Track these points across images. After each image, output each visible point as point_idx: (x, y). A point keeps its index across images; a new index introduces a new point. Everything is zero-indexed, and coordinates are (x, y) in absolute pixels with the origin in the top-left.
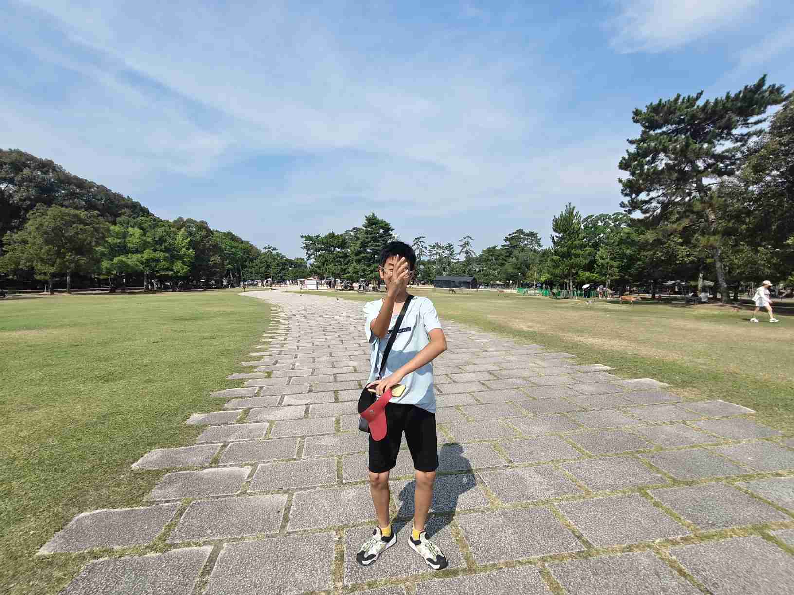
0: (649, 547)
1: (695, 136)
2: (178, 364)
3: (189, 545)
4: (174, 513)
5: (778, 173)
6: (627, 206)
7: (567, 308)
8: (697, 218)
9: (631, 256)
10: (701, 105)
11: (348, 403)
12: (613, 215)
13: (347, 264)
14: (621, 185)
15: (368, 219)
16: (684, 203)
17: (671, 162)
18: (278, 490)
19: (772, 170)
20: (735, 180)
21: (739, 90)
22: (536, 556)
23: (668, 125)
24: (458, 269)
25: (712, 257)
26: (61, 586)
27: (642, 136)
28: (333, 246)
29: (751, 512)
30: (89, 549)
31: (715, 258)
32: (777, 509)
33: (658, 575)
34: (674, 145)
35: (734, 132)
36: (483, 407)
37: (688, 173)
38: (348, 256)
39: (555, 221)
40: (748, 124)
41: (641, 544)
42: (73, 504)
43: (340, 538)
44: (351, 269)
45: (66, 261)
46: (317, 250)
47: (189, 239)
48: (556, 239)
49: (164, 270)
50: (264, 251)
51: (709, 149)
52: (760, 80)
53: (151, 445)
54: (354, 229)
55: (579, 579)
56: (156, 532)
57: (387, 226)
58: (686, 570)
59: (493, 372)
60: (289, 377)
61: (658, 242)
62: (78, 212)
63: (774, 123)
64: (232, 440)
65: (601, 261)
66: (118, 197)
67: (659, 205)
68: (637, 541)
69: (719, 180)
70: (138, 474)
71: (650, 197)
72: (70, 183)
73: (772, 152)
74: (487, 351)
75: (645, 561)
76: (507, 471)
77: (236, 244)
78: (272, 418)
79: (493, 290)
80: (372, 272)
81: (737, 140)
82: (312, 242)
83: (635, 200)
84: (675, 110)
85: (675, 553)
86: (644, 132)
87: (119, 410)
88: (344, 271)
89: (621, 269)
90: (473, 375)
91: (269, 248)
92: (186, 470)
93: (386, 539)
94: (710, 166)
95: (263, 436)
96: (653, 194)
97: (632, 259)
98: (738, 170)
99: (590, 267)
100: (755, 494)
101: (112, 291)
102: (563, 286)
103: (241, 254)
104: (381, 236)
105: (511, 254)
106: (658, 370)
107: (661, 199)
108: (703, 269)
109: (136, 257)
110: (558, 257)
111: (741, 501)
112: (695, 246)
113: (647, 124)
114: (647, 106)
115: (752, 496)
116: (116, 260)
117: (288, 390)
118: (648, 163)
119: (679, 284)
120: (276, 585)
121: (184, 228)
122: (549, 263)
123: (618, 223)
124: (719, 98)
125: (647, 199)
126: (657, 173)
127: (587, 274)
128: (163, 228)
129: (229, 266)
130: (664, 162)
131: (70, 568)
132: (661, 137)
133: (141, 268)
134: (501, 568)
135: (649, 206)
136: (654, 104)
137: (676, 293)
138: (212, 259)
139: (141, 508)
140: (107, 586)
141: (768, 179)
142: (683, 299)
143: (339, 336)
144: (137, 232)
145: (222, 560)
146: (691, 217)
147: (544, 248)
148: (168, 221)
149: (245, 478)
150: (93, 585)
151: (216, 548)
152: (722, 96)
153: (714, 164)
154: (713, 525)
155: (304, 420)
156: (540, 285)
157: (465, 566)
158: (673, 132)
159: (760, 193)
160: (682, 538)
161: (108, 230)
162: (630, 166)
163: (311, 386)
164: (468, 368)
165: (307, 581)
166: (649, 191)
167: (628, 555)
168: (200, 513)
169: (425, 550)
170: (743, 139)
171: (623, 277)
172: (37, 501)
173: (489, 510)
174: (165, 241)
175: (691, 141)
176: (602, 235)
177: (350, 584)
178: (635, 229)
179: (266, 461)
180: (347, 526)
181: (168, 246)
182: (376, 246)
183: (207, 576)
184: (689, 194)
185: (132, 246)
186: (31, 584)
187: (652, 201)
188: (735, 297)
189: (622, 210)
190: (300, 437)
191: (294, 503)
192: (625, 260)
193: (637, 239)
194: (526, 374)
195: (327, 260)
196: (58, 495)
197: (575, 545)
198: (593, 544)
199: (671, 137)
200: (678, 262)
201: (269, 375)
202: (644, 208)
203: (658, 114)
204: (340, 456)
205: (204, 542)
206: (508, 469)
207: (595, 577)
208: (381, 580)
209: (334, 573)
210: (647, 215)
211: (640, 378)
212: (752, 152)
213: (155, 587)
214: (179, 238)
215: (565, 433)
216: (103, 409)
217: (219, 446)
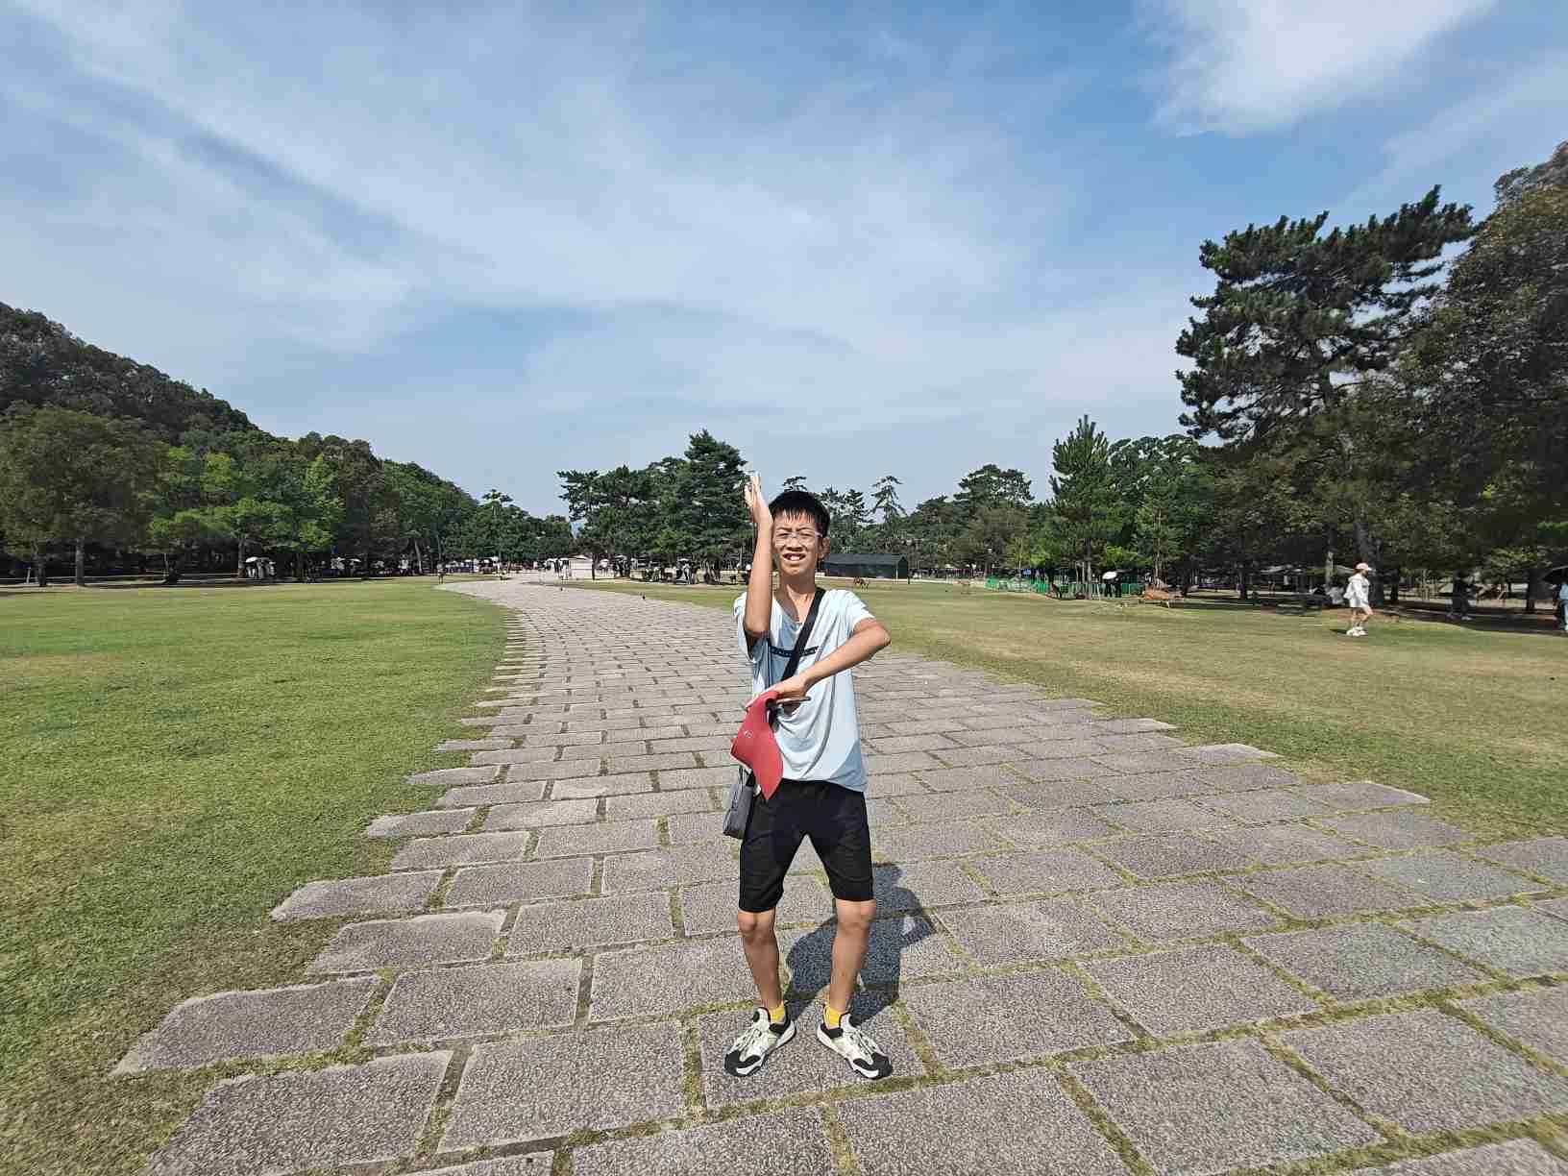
0: (1247, 1032)
1: (1313, 294)
2: (331, 724)
3: (406, 1050)
4: (369, 995)
5: (1466, 366)
6: (1192, 423)
7: (1084, 615)
8: (1320, 447)
9: (1201, 517)
10: (1324, 238)
11: (680, 794)
12: (1166, 439)
13: (654, 530)
14: (1180, 382)
15: (695, 441)
16: (1300, 419)
17: (1272, 342)
18: (564, 952)
19: (1456, 360)
20: (1389, 378)
21: (1391, 213)
22: (1048, 1053)
23: (1266, 272)
24: (870, 541)
25: (1351, 521)
26: (173, 1126)
27: (1217, 291)
28: (625, 494)
29: (1424, 970)
30: (215, 1061)
31: (1356, 522)
32: (1466, 963)
33: (1264, 1079)
34: (1279, 309)
35: (1385, 288)
36: (936, 797)
37: (1302, 363)
38: (654, 514)
39: (1058, 448)
40: (1411, 274)
41: (1234, 1027)
42: (167, 983)
43: (690, 1031)
44: (661, 540)
45: (73, 520)
46: (594, 501)
47: (331, 478)
48: (1059, 484)
49: (279, 538)
50: (483, 502)
51: (1340, 320)
52: (1428, 196)
53: (302, 875)
54: (665, 460)
55: (1127, 1088)
56: (339, 1028)
57: (732, 456)
58: (1311, 1068)
59: (950, 735)
60: (558, 746)
61: (1251, 493)
62: (99, 420)
63: (1455, 274)
64: (463, 864)
65: (1144, 526)
66: (183, 390)
67: (1252, 423)
68: (1225, 1022)
69: (1360, 377)
70: (288, 928)
71: (1235, 406)
72: (79, 361)
73: (1453, 327)
74: (937, 697)
75: (1242, 1056)
76: (990, 910)
77: (428, 488)
78: (533, 822)
79: (940, 581)
80: (703, 544)
81: (1390, 304)
82: (580, 486)
83: (1208, 412)
84: (1278, 245)
85: (1292, 1040)
86: (1221, 285)
87: (228, 810)
88: (647, 543)
89: (1183, 541)
90: (915, 741)
91: (495, 496)
92: (378, 918)
93: (778, 1030)
94: (1343, 350)
95: (522, 854)
96: (1241, 402)
97: (1204, 523)
98: (1393, 360)
99: (1125, 538)
100: (1428, 940)
101: (172, 581)
102: (1073, 574)
103: (437, 508)
104: (721, 475)
105: (972, 512)
106: (1258, 729)
107: (1255, 410)
108: (1334, 544)
109: (220, 512)
110: (1065, 519)
111: (1404, 951)
112: (1318, 500)
113: (1227, 271)
114: (1225, 238)
115: (1425, 944)
116: (179, 516)
117: (560, 770)
118: (1231, 343)
119: (1290, 570)
120: (581, 1113)
121: (322, 454)
122: (1047, 529)
123: (1175, 454)
124: (1357, 227)
125: (1229, 410)
126: (1245, 360)
127: (1119, 551)
128: (278, 455)
129: (414, 532)
130: (1259, 342)
131: (185, 1093)
132: (1253, 295)
133: (232, 534)
134: (988, 1074)
135: (1234, 423)
136: (1239, 233)
137: (1285, 588)
138: (380, 516)
139: (304, 987)
140: (260, 1124)
141: (1448, 376)
142: (1298, 600)
143: (648, 670)
144: (223, 460)
145: (473, 1074)
146: (1310, 446)
147: (1037, 502)
148: (285, 440)
149: (498, 932)
150: (233, 1122)
151: (458, 1054)
152: (1362, 221)
153: (1351, 347)
154: (1357, 992)
155: (598, 824)
156: (1029, 572)
157: (924, 1072)
158: (1276, 285)
159: (1433, 404)
160: (1304, 1017)
161: (164, 458)
162: (1196, 348)
163: (604, 763)
164: (902, 728)
165: (637, 1105)
166: (1233, 395)
167: (1211, 1046)
168: (419, 993)
169: (850, 1046)
170: (1402, 302)
171: (1188, 557)
172: (95, 980)
173: (959, 977)
174: (283, 480)
175: (1308, 303)
176: (1146, 477)
177: (717, 1108)
178: (1208, 466)
179: (533, 900)
180: (702, 1010)
181: (290, 492)
182: (712, 494)
183: (448, 1101)
184: (1307, 403)
185: (214, 490)
186: (113, 1123)
187: (1240, 414)
188: (1394, 595)
189: (1183, 431)
190: (594, 855)
191: (595, 974)
192: (1190, 525)
193: (1211, 486)
194: (1015, 736)
195: (613, 522)
196: (134, 967)
197: (1116, 1032)
198: (1148, 1029)
199: (1271, 295)
200: (1288, 530)
201: (518, 743)
202: (1224, 426)
203: (1246, 252)
204: (674, 889)
205: (435, 1043)
206: (990, 908)
207: (1155, 1083)
208: (774, 1100)
209: (685, 1091)
210: (1231, 441)
211: (1223, 743)
212: (1418, 326)
213: (352, 1122)
214: (311, 475)
215: (1090, 842)
216: (196, 809)
217: (438, 875)
